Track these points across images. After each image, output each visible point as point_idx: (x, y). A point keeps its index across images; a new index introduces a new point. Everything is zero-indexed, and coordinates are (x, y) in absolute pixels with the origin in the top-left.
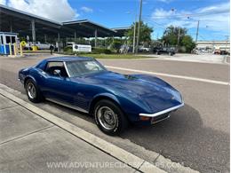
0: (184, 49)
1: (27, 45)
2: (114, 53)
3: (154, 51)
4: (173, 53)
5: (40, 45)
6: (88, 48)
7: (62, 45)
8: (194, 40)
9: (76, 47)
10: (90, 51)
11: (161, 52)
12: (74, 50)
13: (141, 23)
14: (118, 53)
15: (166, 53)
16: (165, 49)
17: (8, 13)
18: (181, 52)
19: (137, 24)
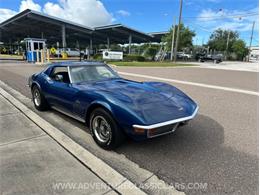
0: (234, 55)
1: (57, 52)
2: (148, 61)
3: (196, 58)
4: (219, 61)
5: (70, 52)
6: (119, 55)
7: (92, 51)
8: (248, 45)
9: (107, 54)
10: (121, 58)
11: (205, 59)
12: (104, 57)
13: (181, 26)
14: (153, 60)
15: (211, 60)
16: (209, 56)
17: (40, 19)
18: (230, 59)
19: (176, 27)
